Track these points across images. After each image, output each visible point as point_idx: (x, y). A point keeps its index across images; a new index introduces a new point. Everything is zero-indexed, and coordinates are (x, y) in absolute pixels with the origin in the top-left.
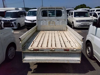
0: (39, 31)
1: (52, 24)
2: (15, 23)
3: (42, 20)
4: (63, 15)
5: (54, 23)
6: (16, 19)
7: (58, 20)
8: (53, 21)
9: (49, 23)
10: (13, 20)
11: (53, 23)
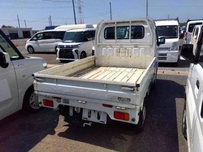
0: (99, 67)
1: (123, 54)
2: (76, 51)
3: (105, 46)
4: (147, 34)
5: (128, 52)
6: (80, 44)
7: (136, 46)
8: (126, 48)
9: (118, 51)
10: (74, 46)
11: (125, 52)
